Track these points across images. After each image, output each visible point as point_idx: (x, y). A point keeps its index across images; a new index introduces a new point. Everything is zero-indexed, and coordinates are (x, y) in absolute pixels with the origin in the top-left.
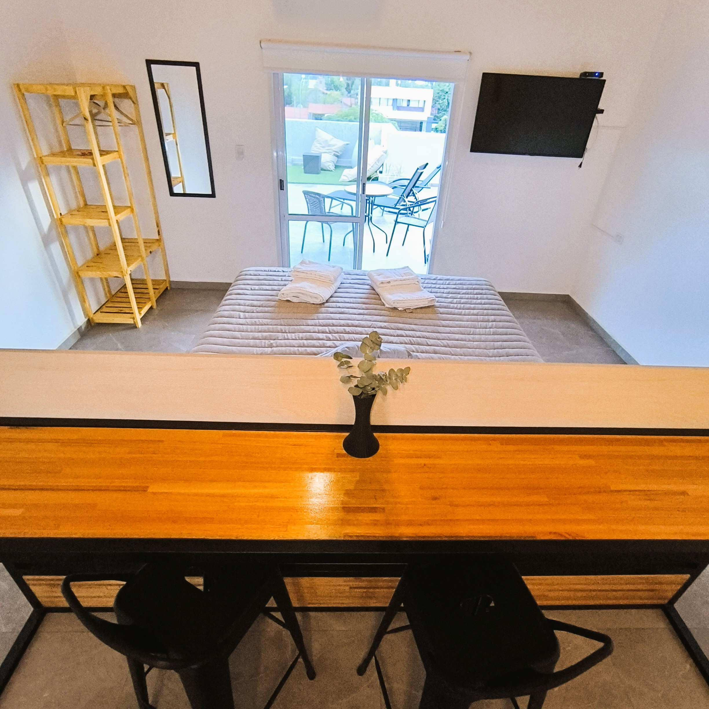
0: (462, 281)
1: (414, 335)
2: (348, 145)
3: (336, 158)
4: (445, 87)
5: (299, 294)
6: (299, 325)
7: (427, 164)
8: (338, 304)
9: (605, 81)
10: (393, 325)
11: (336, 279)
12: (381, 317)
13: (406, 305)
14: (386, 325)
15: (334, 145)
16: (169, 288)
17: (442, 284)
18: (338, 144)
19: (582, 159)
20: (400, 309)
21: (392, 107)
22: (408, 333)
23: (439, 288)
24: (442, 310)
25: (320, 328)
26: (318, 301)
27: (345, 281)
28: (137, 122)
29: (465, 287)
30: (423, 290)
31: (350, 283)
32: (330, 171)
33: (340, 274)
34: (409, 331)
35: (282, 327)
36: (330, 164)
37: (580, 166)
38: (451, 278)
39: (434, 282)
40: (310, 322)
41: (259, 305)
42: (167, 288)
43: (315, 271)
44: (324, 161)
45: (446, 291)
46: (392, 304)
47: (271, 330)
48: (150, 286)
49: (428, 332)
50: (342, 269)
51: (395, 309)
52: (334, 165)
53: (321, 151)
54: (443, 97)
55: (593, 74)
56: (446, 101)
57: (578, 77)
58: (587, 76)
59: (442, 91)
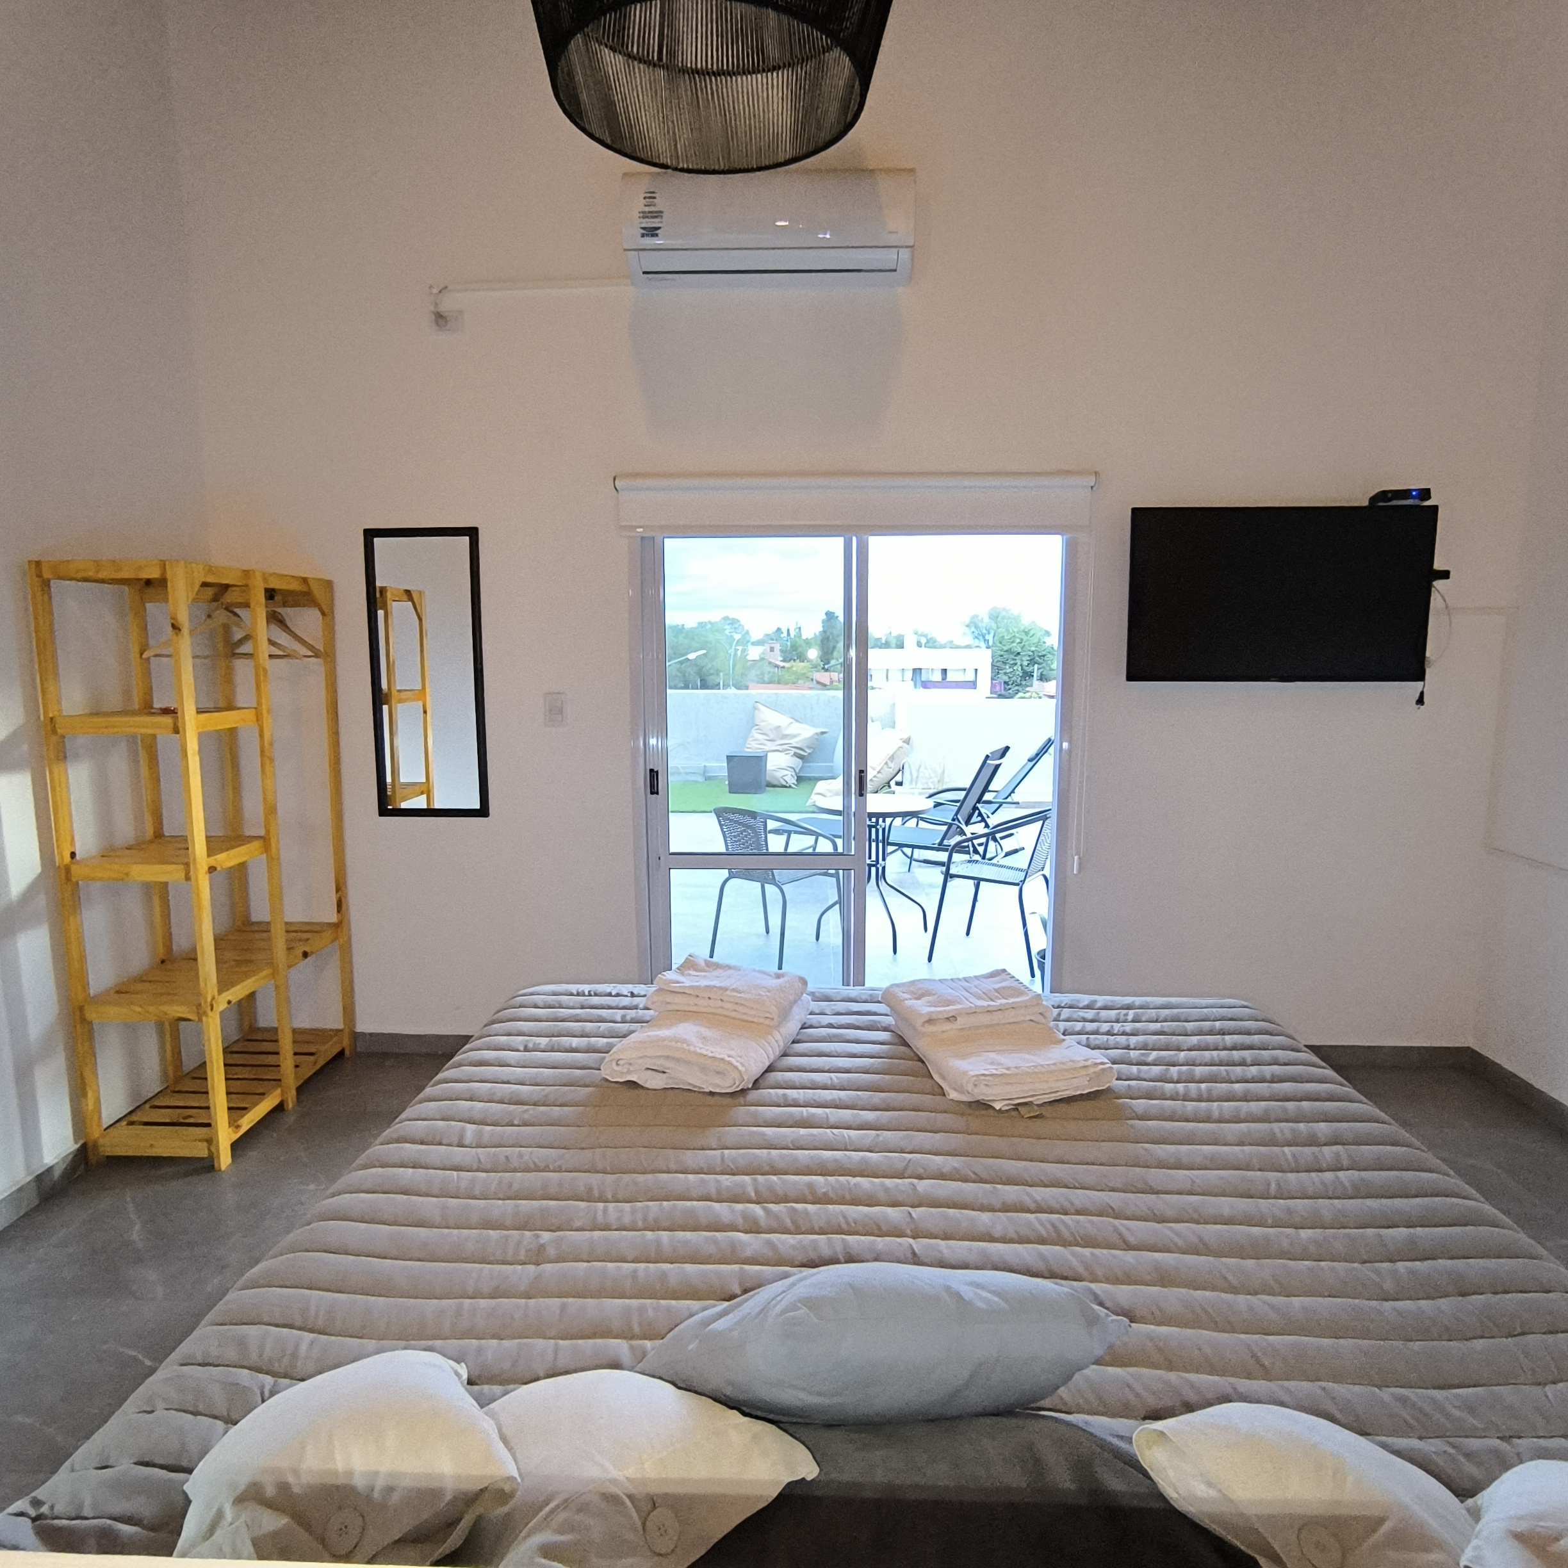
0: (1175, 1011)
1: (1067, 1205)
2: (825, 735)
3: (800, 761)
4: (1015, 644)
5: (669, 1064)
6: (653, 1172)
7: (1007, 748)
8: (792, 1094)
9: (1435, 509)
10: (981, 1165)
11: (785, 1014)
12: (938, 1136)
13: (1019, 1092)
14: (956, 1165)
15: (794, 736)
16: (347, 1052)
17: (1117, 1021)
18: (804, 733)
19: (1422, 684)
20: (997, 1106)
21: (912, 683)
22: (1041, 1194)
23: (1109, 1033)
24: (1140, 1104)
25: (726, 1180)
26: (725, 1085)
27: (814, 1019)
28: (327, 654)
29: (1189, 1026)
30: (1064, 1040)
31: (831, 1026)
32: (786, 787)
33: (798, 997)
34: (1046, 1186)
35: (594, 1179)
36: (786, 772)
37: (1420, 701)
38: (1138, 1000)
39: (1090, 1014)
40: (692, 1158)
41: (535, 1098)
42: (341, 1054)
43: (721, 988)
44: (773, 768)
45: (1133, 1040)
46: (970, 1088)
47: (552, 1190)
48: (286, 1045)
49: (1113, 1190)
50: (804, 982)
51: (982, 1106)
52: (794, 774)
53: (767, 748)
54: (1012, 662)
55: (1405, 494)
56: (1020, 669)
57: (1366, 503)
58: (1390, 500)
59: (1009, 651)
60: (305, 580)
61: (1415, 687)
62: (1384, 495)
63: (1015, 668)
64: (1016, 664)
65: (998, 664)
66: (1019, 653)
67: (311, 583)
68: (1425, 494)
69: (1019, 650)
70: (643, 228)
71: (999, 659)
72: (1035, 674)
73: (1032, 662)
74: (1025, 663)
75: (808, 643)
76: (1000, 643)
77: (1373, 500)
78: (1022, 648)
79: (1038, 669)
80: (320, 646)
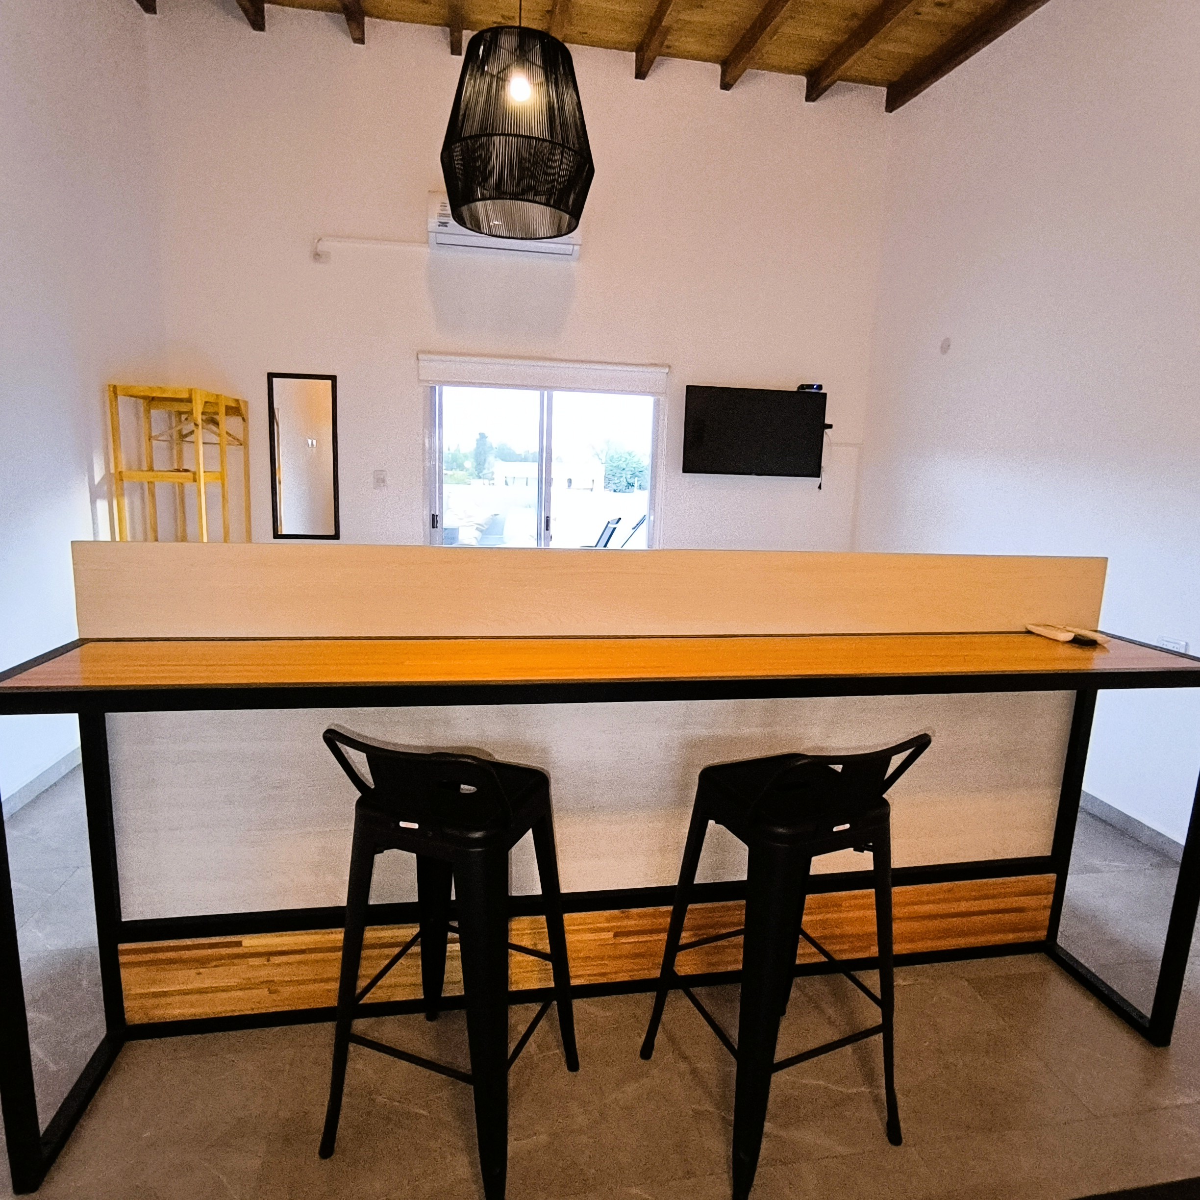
4: (621, 462)
7: (620, 519)
9: (825, 395)
15: (476, 517)
18: (483, 515)
19: (820, 479)
28: (243, 443)
37: (820, 487)
54: (619, 475)
55: (811, 387)
56: (625, 480)
57: (795, 389)
58: (805, 389)
59: (617, 467)
60: (237, 401)
61: (816, 481)
62: (802, 387)
63: (622, 480)
64: (621, 477)
65: (609, 476)
66: (624, 469)
67: (241, 402)
68: (820, 387)
69: (624, 466)
70: (440, 222)
71: (610, 472)
72: (636, 485)
73: (634, 475)
74: (629, 476)
75: (466, 457)
76: (611, 461)
77: (799, 388)
78: (627, 465)
79: (638, 481)
80: (241, 439)
